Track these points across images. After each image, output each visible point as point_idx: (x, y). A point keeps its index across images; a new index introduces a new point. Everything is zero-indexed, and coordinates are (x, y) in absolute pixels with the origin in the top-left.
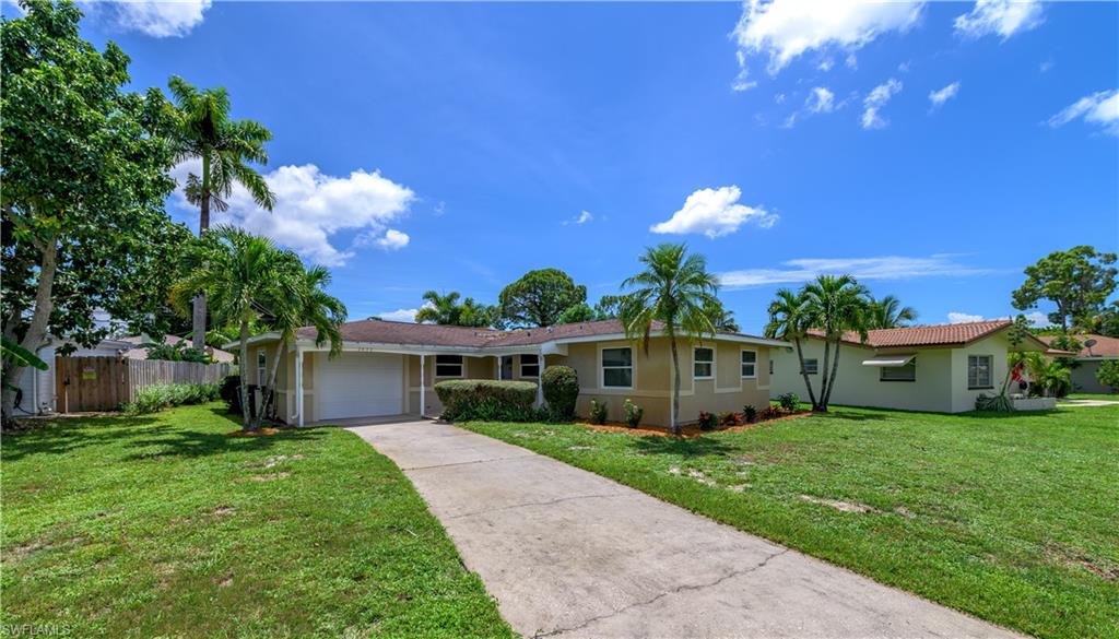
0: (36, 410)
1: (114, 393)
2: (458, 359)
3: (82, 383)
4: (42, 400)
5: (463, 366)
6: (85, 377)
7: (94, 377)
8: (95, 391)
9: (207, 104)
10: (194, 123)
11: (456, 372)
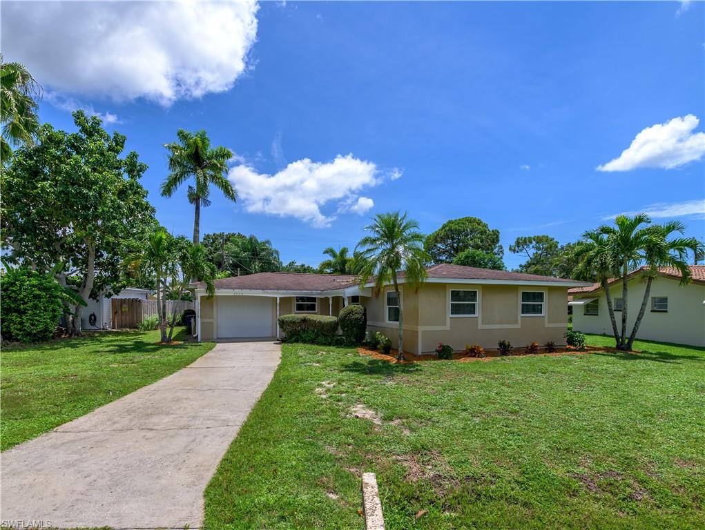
0: (102, 327)
1: (135, 319)
2: (314, 299)
3: (122, 312)
4: (105, 321)
5: (316, 304)
6: (123, 310)
7: (127, 309)
8: (128, 318)
9: (195, 142)
10: (189, 156)
11: (312, 308)
